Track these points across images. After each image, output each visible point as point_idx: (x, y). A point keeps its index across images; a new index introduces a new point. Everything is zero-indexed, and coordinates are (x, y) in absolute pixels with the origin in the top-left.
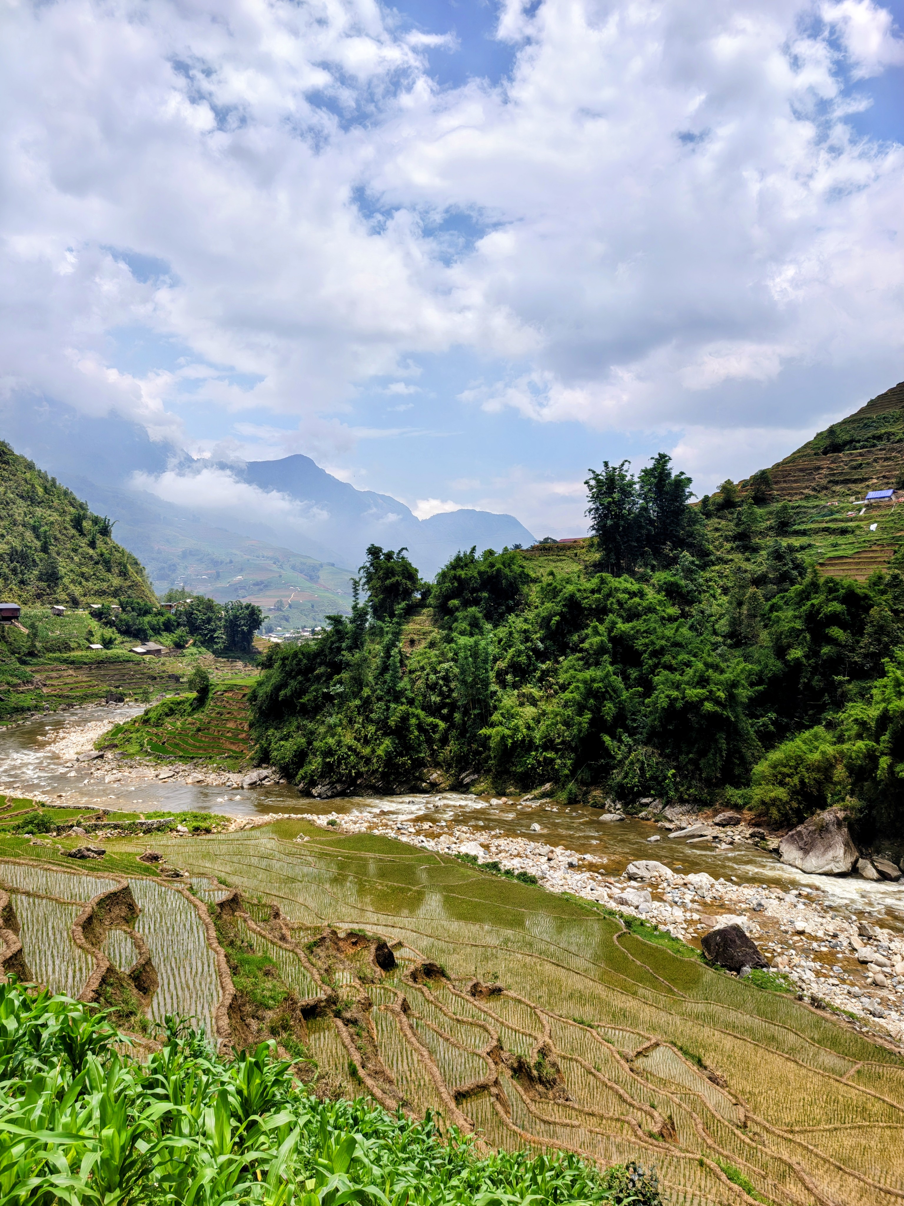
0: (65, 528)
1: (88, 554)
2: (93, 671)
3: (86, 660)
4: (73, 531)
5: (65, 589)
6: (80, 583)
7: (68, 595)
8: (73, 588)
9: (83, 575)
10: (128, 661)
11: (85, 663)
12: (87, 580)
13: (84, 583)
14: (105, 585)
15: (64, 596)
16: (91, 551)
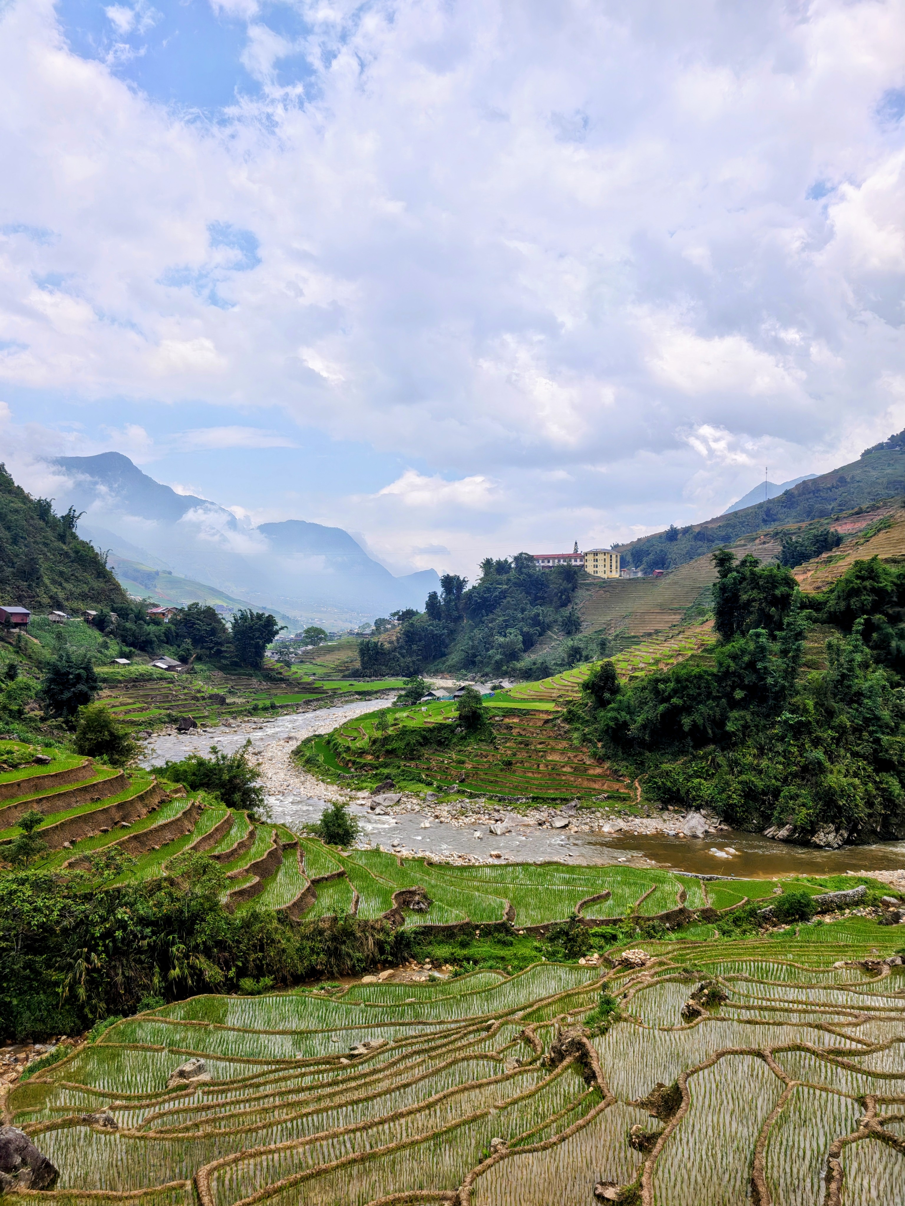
0: (32, 518)
1: (63, 550)
2: (131, 691)
3: (121, 678)
4: (42, 523)
5: (47, 591)
6: (61, 585)
7: (51, 597)
8: (55, 590)
9: (61, 573)
10: (161, 679)
11: (120, 682)
12: (67, 580)
13: (65, 585)
14: (86, 588)
15: (46, 600)
16: (64, 547)
